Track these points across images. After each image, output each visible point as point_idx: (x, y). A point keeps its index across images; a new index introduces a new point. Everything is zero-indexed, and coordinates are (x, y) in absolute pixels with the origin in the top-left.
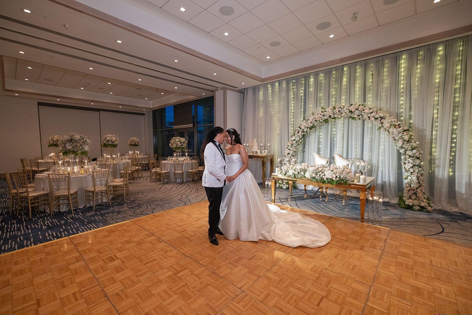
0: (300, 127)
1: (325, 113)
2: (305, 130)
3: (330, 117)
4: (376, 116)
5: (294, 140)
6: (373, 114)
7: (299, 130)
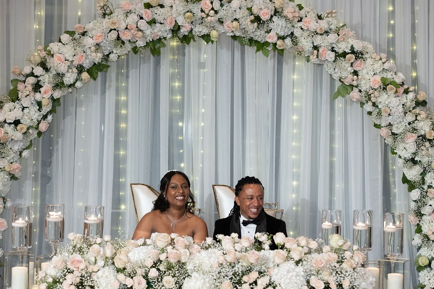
0: (43, 65)
1: (159, 14)
2: (69, 79)
3: (176, 30)
4: (339, 45)
5: (17, 123)
6: (332, 37)
7: (41, 77)
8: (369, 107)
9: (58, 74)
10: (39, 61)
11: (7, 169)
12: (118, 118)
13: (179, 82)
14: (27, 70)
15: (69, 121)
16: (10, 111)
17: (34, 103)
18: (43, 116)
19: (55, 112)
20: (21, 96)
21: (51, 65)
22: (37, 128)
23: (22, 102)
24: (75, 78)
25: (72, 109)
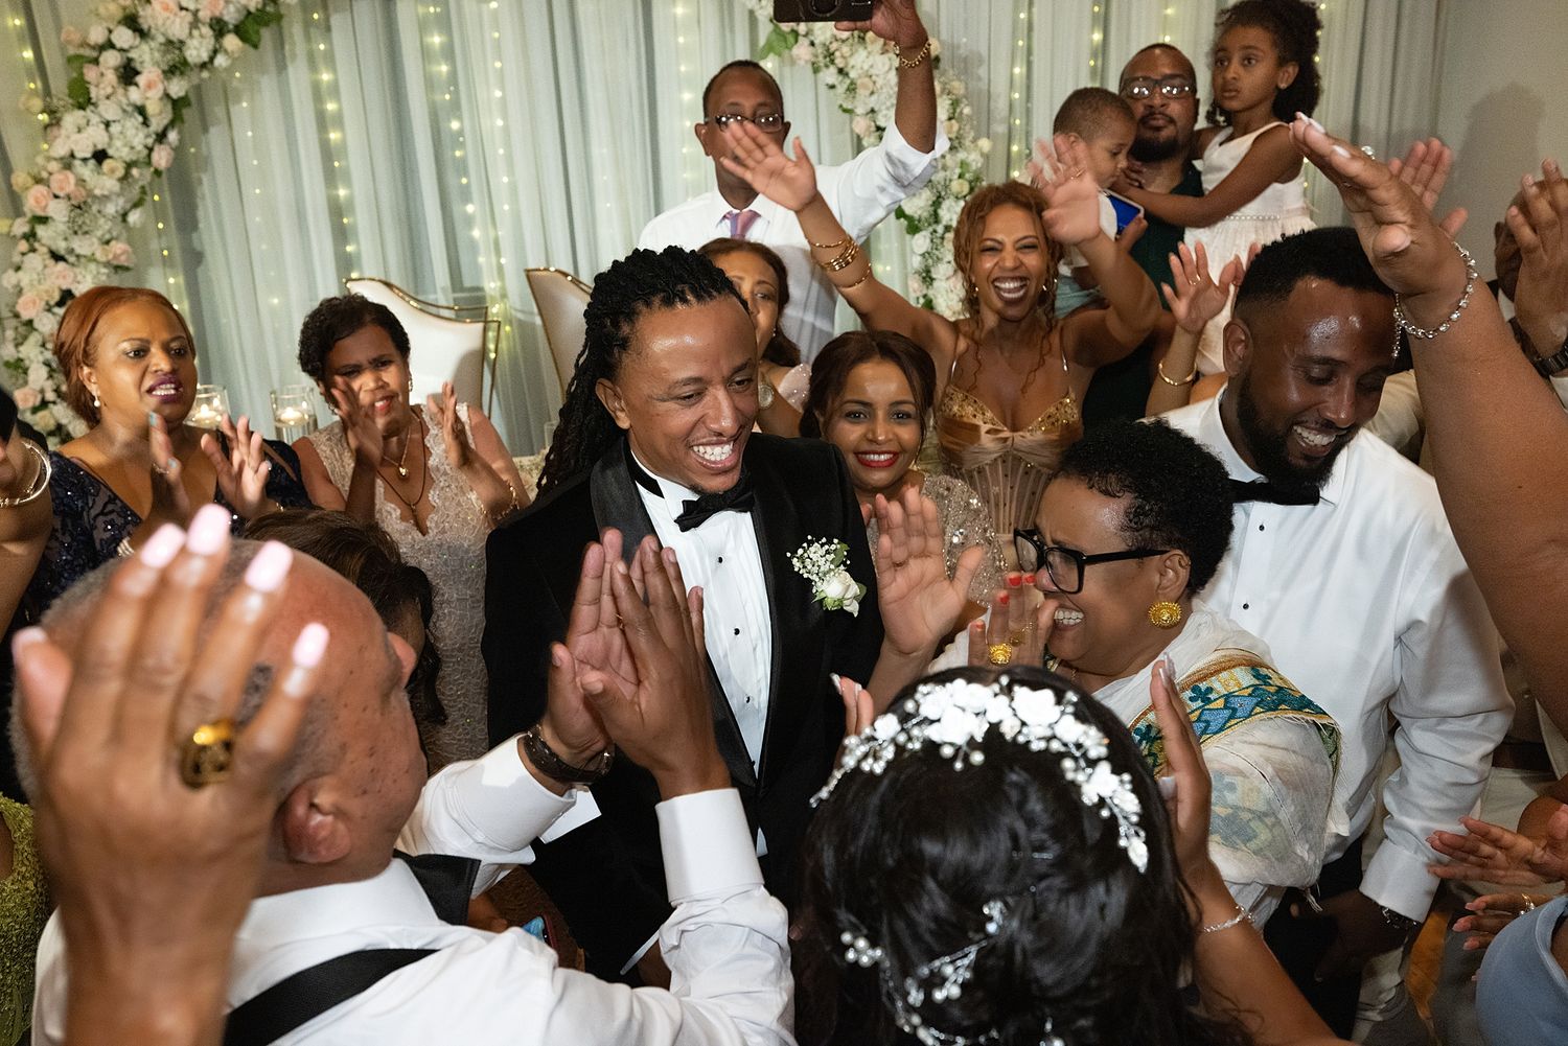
7: (133, 51)
8: (830, 75)
9: (169, 42)
10: (119, 15)
11: (99, 256)
12: (322, 122)
13: (440, 33)
14: (97, 35)
15: (216, 138)
16: (79, 131)
17: (130, 109)
18: (157, 135)
19: (183, 121)
20: (97, 97)
21: (151, 22)
22: (149, 163)
23: (101, 108)
24: (211, 47)
25: (219, 111)
